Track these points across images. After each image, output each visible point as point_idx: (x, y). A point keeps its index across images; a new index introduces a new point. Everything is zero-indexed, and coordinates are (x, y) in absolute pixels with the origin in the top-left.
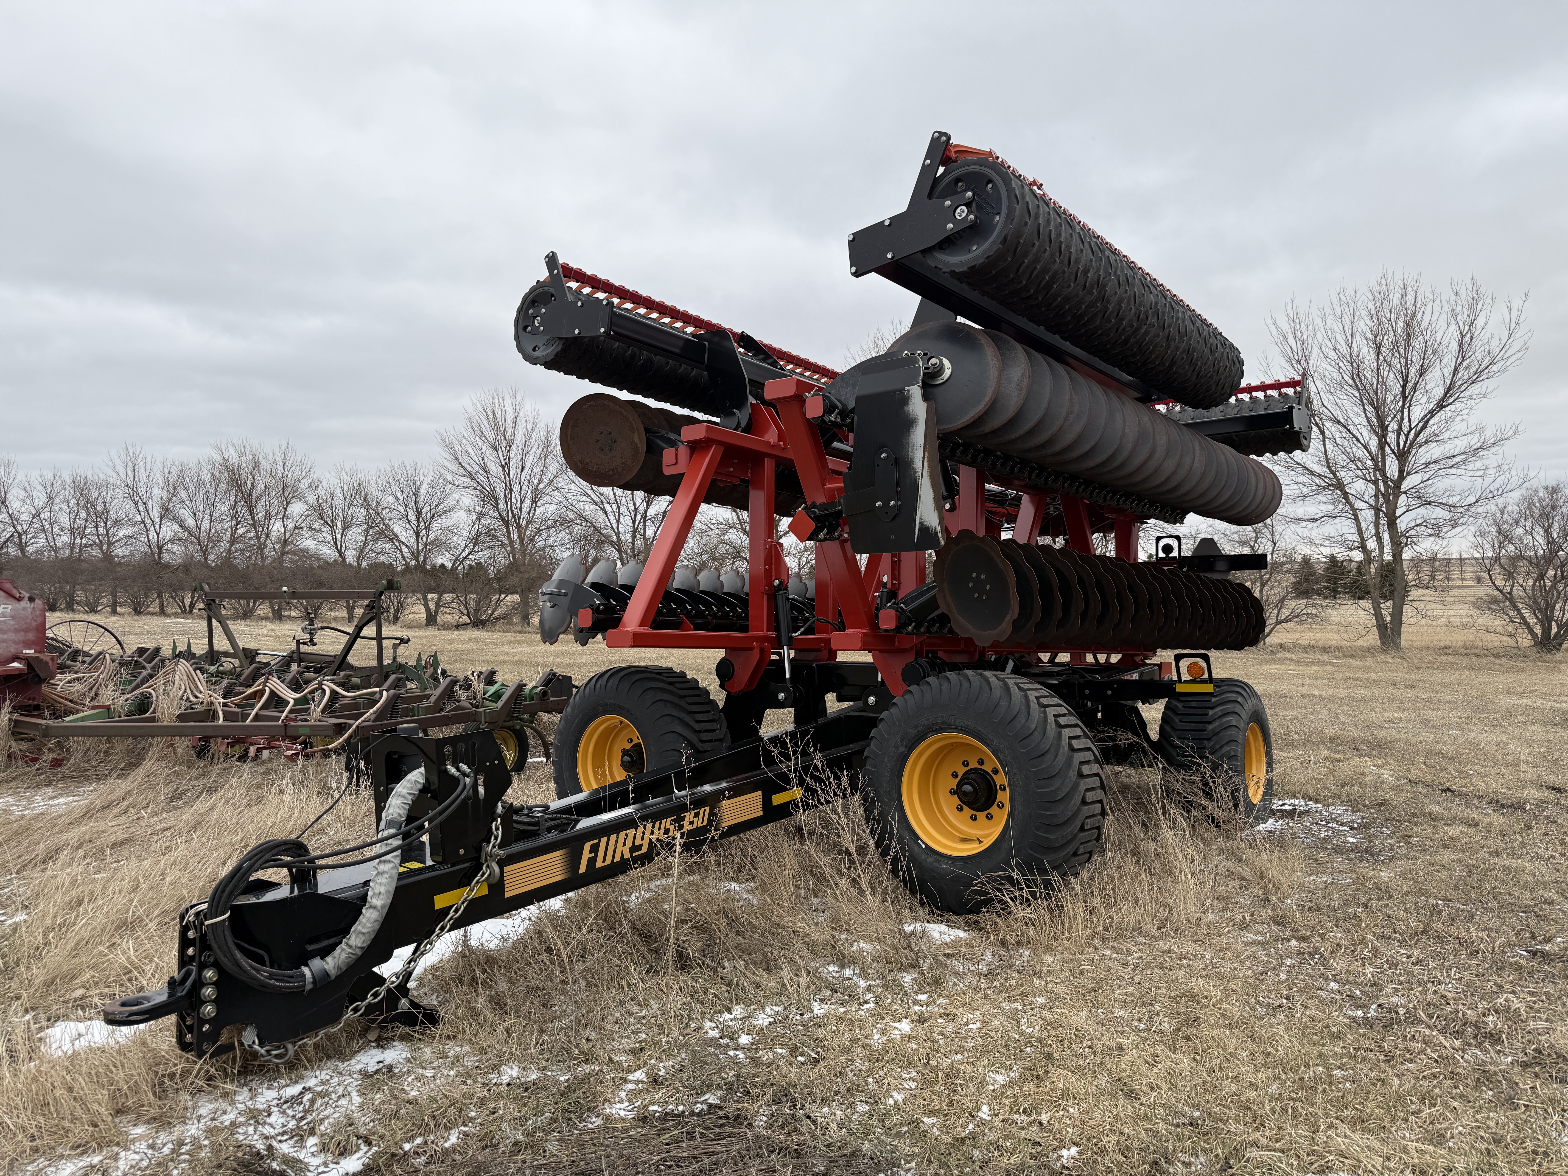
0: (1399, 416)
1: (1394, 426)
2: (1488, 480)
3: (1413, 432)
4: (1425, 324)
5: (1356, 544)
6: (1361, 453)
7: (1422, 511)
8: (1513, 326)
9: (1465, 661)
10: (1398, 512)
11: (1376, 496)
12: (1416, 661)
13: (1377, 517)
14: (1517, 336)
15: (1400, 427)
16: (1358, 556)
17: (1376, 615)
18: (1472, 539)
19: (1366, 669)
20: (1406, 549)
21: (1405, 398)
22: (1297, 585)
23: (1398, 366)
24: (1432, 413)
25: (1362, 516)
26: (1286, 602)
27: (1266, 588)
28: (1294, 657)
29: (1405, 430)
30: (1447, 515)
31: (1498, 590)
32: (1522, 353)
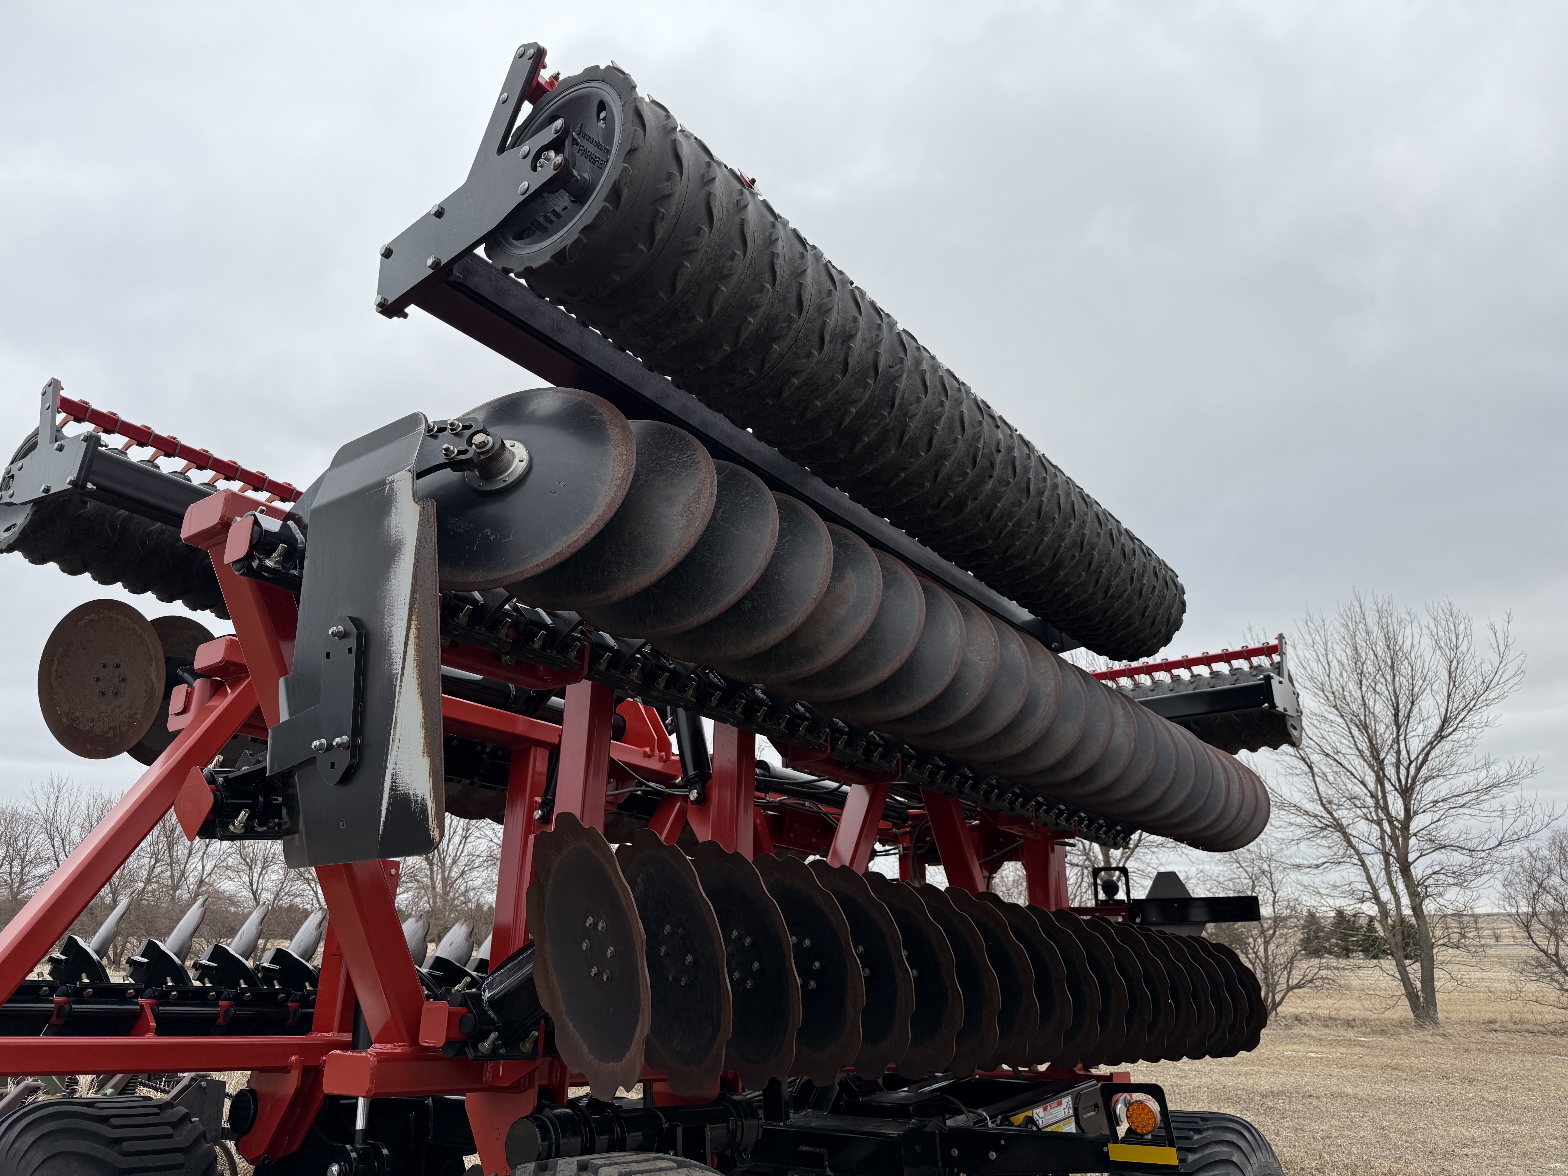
0: (1395, 747)
1: (1390, 759)
2: (1508, 822)
3: (1413, 765)
4: (1407, 647)
5: (1367, 895)
6: (1359, 790)
7: (1438, 856)
8: (1502, 648)
9: (1518, 1039)
10: (1411, 857)
11: (1382, 838)
12: (1461, 1040)
13: (1387, 861)
14: (1510, 658)
15: (1399, 761)
16: (1370, 909)
17: (1403, 980)
18: (1502, 890)
19: (1405, 1053)
20: (1427, 901)
21: (1399, 727)
22: (1306, 943)
23: (1387, 693)
24: (1432, 745)
25: (1368, 860)
26: (1296, 963)
27: (1272, 946)
28: (1314, 1033)
29: (1405, 763)
30: (1466, 860)
31: (1543, 951)
32: (1518, 678)
